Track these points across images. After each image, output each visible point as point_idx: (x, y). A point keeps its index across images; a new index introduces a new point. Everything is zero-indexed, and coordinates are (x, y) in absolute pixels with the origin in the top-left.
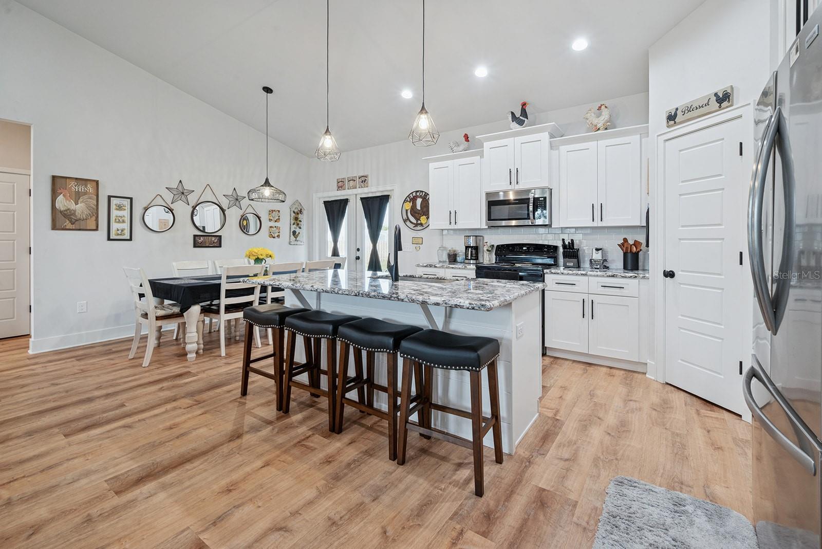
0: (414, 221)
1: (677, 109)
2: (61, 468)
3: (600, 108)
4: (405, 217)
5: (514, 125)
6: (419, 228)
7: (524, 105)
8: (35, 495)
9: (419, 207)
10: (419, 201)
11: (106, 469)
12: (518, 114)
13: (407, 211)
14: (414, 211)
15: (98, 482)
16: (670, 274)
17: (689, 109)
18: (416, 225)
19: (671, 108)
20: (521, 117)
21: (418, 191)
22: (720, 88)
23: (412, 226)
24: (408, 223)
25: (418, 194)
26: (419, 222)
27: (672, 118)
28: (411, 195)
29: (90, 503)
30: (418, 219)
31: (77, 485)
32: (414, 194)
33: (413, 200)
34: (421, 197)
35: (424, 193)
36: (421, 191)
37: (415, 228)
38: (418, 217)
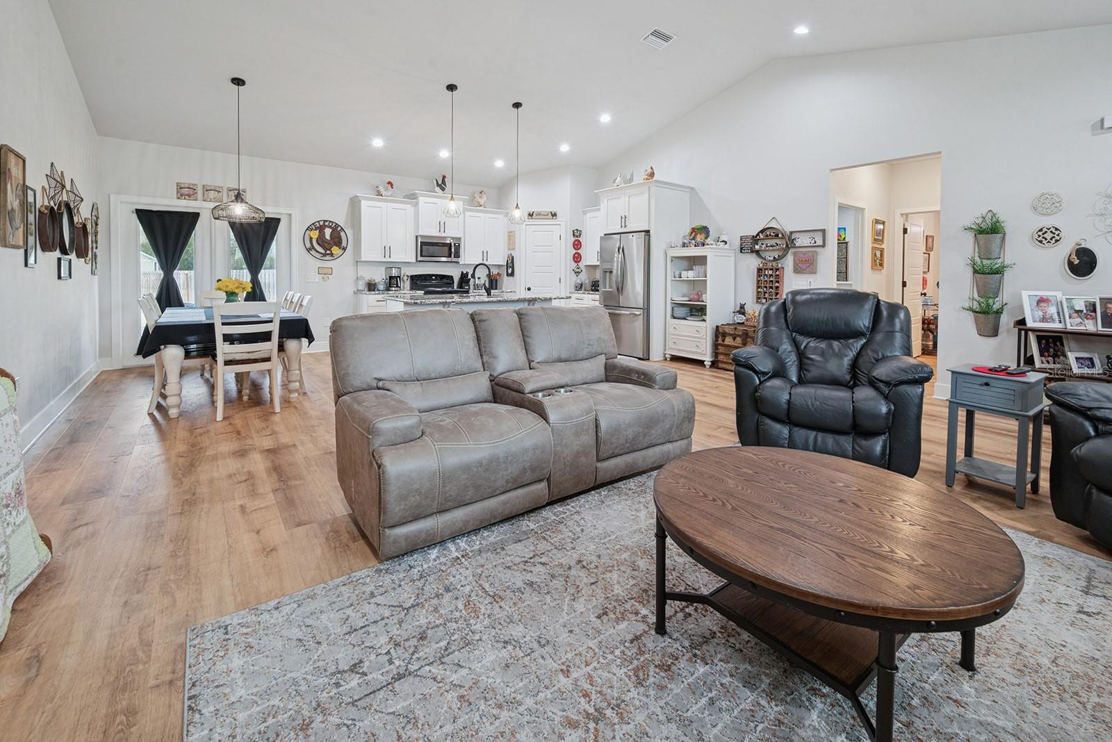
0: (323, 251)
1: (533, 212)
3: (481, 193)
4: (308, 245)
5: (438, 189)
6: (328, 258)
7: (444, 177)
9: (328, 237)
10: (328, 232)
12: (440, 183)
13: (311, 239)
14: (321, 241)
16: (529, 289)
17: (539, 214)
18: (325, 255)
19: (531, 211)
20: (442, 185)
21: (327, 221)
22: (553, 210)
23: (319, 256)
24: (313, 252)
25: (327, 224)
26: (328, 252)
27: (531, 215)
28: (317, 223)
30: (326, 249)
32: (322, 223)
33: (321, 229)
34: (330, 227)
35: (334, 224)
36: (330, 221)
37: (325, 258)
38: (328, 248)
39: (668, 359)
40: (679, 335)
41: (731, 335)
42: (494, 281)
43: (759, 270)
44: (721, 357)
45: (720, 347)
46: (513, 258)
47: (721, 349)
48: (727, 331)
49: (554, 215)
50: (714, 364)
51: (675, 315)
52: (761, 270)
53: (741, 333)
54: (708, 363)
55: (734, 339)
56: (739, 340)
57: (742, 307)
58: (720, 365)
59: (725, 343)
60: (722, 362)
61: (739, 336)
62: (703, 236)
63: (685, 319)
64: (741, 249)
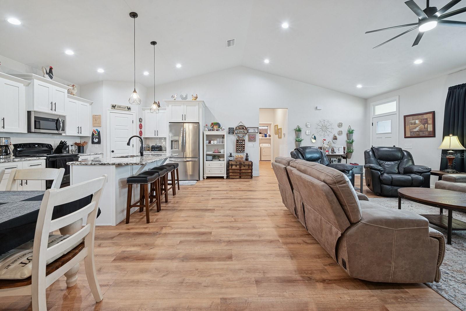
1: (116, 105)
2: (219, 221)
3: (73, 86)
5: (47, 76)
7: (51, 68)
8: (227, 216)
11: (212, 215)
12: (48, 72)
15: (216, 213)
16: (113, 151)
17: (120, 107)
19: (114, 104)
20: (50, 74)
22: (129, 106)
27: (114, 107)
29: (220, 210)
31: (219, 214)
39: (205, 179)
40: (212, 168)
41: (235, 165)
42: (82, 147)
43: (237, 140)
44: (231, 174)
45: (230, 170)
46: (99, 133)
47: (230, 171)
48: (233, 164)
49: (129, 109)
50: (228, 177)
51: (207, 160)
52: (238, 140)
53: (239, 164)
54: (225, 177)
55: (236, 166)
56: (238, 166)
57: (231, 154)
58: (230, 177)
59: (233, 168)
60: (231, 176)
61: (238, 165)
62: (217, 127)
63: (212, 160)
64: (229, 132)
